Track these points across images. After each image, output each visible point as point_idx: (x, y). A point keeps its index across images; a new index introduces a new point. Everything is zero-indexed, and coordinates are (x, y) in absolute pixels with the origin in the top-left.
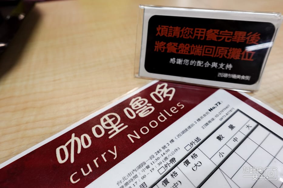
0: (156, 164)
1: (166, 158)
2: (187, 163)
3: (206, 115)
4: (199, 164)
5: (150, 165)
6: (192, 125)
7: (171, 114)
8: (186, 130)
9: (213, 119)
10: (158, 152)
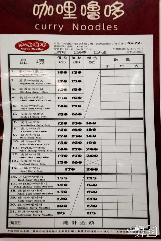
0: (76, 48)
1: (82, 49)
2: (90, 58)
3: (123, 44)
4: (94, 62)
5: (73, 47)
6: (110, 44)
7: (104, 29)
8: (104, 44)
9: (124, 49)
10: (81, 44)
